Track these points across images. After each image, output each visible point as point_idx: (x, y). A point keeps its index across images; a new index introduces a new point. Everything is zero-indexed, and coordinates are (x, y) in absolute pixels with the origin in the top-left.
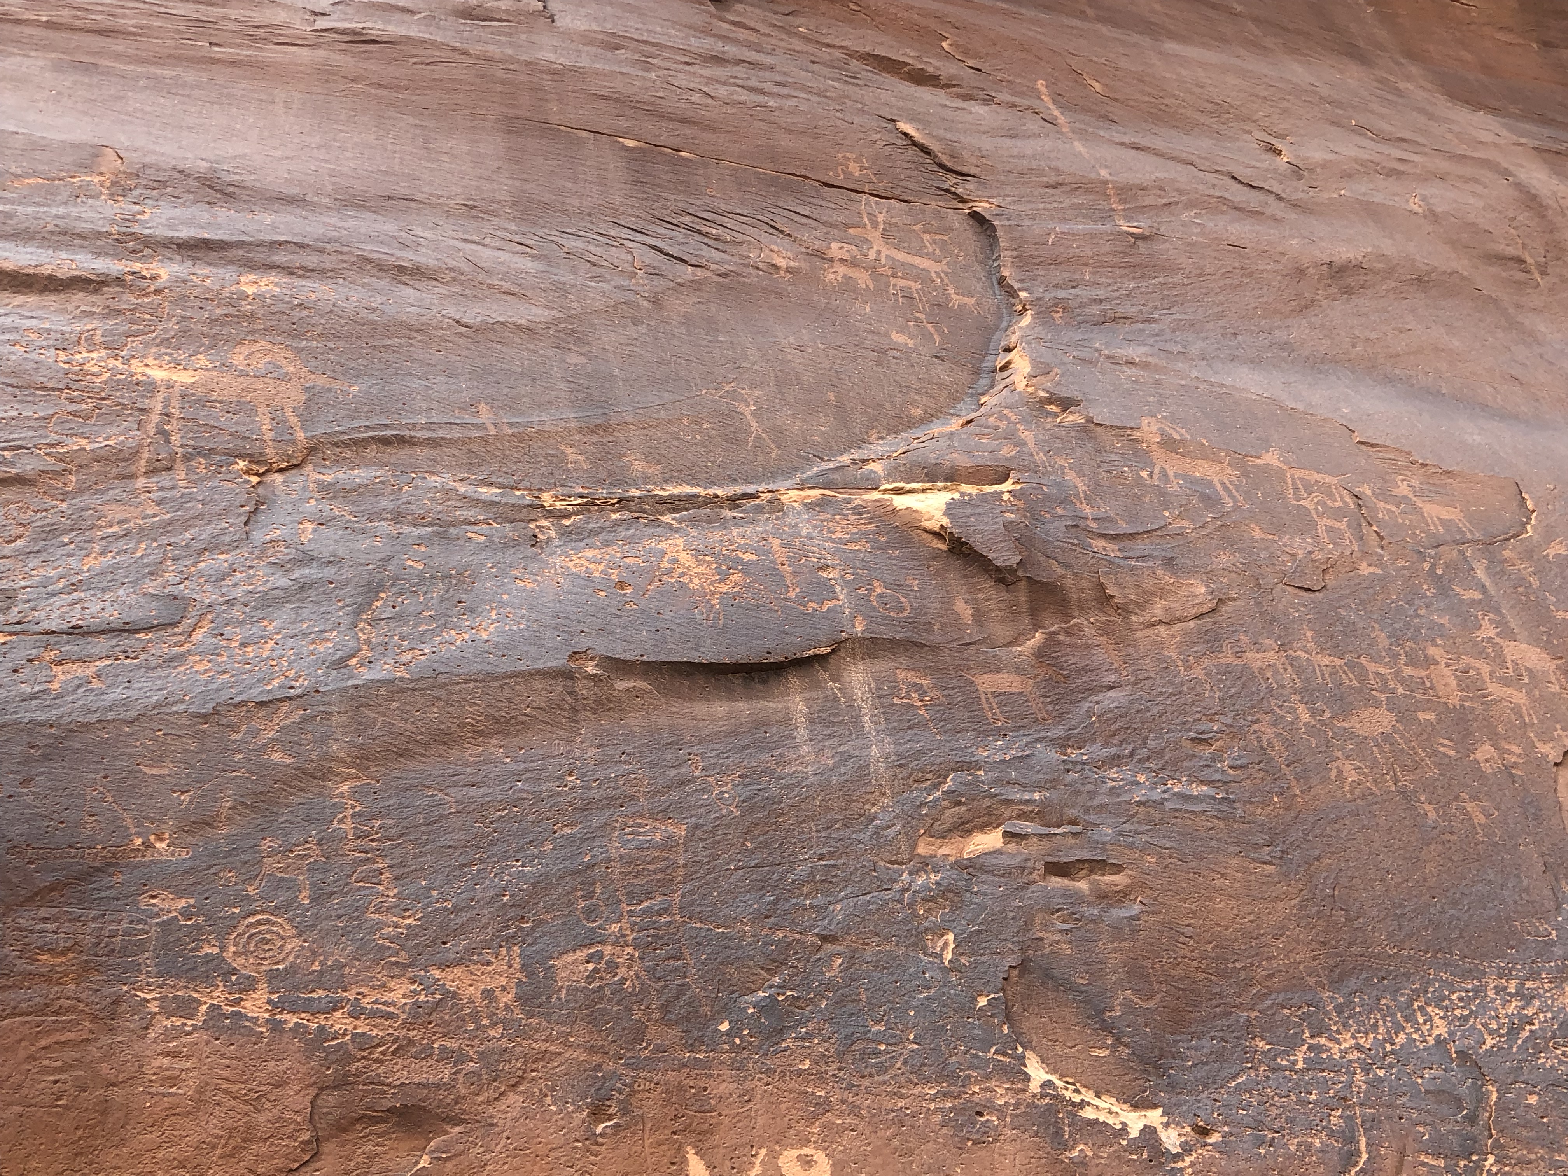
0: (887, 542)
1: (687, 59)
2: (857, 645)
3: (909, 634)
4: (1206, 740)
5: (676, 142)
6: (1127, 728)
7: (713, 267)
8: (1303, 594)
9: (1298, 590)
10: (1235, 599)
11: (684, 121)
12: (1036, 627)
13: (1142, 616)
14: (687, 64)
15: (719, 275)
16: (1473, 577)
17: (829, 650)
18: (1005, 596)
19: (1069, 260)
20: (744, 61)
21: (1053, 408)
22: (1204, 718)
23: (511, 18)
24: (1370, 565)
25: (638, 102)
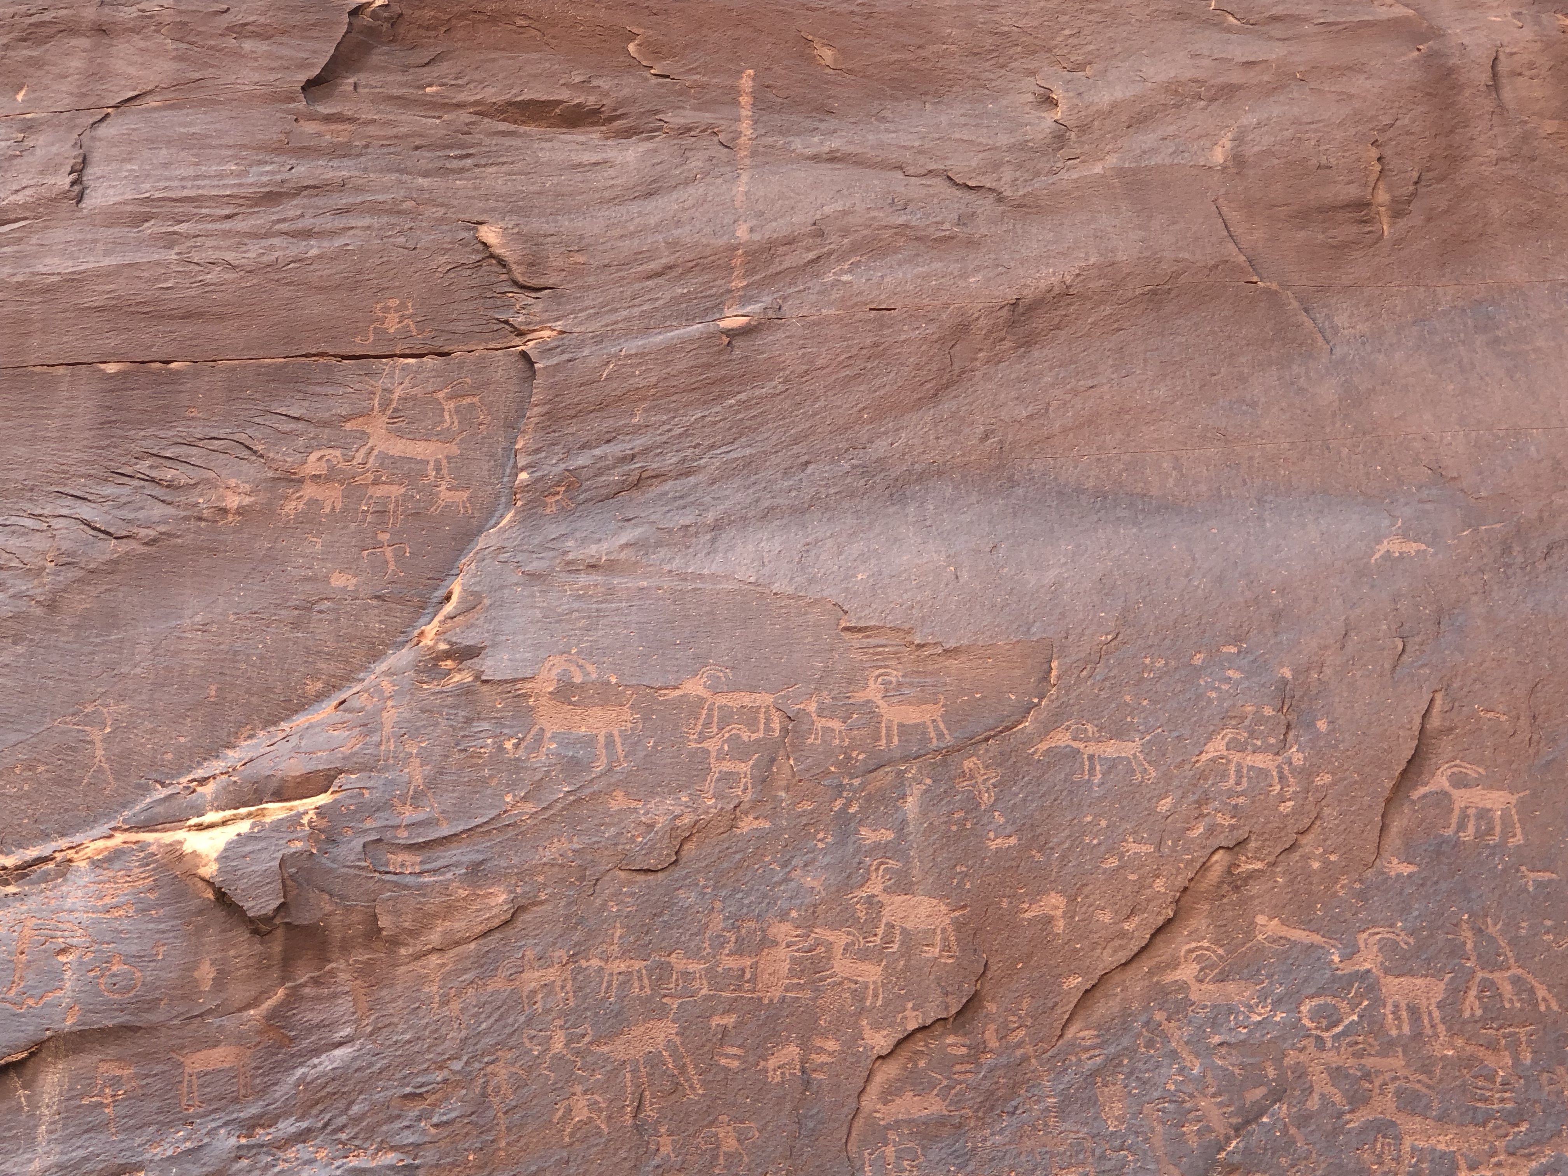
0: (157, 899)
1: (227, 212)
2: (61, 1042)
3: (128, 1017)
4: (421, 1095)
5: (168, 351)
6: (335, 1094)
7: (143, 532)
8: (641, 878)
9: (634, 874)
10: (542, 903)
11: (188, 316)
12: (284, 980)
13: (415, 945)
14: (228, 217)
15: (146, 544)
16: (897, 809)
17: (25, 1054)
18: (258, 948)
19: (619, 399)
20: (307, 187)
21: (449, 664)
22: (433, 1066)
23: (27, 214)
24: (756, 818)
25: (138, 304)
